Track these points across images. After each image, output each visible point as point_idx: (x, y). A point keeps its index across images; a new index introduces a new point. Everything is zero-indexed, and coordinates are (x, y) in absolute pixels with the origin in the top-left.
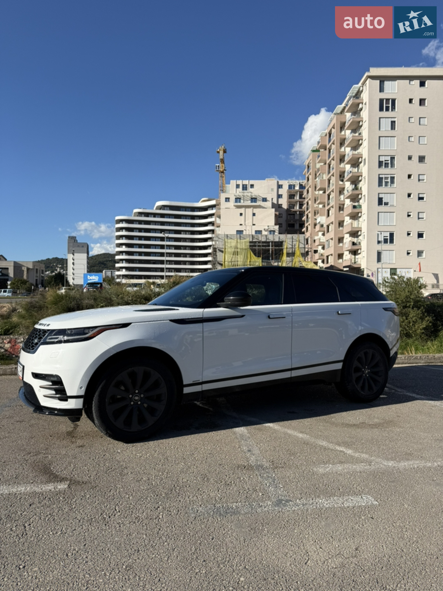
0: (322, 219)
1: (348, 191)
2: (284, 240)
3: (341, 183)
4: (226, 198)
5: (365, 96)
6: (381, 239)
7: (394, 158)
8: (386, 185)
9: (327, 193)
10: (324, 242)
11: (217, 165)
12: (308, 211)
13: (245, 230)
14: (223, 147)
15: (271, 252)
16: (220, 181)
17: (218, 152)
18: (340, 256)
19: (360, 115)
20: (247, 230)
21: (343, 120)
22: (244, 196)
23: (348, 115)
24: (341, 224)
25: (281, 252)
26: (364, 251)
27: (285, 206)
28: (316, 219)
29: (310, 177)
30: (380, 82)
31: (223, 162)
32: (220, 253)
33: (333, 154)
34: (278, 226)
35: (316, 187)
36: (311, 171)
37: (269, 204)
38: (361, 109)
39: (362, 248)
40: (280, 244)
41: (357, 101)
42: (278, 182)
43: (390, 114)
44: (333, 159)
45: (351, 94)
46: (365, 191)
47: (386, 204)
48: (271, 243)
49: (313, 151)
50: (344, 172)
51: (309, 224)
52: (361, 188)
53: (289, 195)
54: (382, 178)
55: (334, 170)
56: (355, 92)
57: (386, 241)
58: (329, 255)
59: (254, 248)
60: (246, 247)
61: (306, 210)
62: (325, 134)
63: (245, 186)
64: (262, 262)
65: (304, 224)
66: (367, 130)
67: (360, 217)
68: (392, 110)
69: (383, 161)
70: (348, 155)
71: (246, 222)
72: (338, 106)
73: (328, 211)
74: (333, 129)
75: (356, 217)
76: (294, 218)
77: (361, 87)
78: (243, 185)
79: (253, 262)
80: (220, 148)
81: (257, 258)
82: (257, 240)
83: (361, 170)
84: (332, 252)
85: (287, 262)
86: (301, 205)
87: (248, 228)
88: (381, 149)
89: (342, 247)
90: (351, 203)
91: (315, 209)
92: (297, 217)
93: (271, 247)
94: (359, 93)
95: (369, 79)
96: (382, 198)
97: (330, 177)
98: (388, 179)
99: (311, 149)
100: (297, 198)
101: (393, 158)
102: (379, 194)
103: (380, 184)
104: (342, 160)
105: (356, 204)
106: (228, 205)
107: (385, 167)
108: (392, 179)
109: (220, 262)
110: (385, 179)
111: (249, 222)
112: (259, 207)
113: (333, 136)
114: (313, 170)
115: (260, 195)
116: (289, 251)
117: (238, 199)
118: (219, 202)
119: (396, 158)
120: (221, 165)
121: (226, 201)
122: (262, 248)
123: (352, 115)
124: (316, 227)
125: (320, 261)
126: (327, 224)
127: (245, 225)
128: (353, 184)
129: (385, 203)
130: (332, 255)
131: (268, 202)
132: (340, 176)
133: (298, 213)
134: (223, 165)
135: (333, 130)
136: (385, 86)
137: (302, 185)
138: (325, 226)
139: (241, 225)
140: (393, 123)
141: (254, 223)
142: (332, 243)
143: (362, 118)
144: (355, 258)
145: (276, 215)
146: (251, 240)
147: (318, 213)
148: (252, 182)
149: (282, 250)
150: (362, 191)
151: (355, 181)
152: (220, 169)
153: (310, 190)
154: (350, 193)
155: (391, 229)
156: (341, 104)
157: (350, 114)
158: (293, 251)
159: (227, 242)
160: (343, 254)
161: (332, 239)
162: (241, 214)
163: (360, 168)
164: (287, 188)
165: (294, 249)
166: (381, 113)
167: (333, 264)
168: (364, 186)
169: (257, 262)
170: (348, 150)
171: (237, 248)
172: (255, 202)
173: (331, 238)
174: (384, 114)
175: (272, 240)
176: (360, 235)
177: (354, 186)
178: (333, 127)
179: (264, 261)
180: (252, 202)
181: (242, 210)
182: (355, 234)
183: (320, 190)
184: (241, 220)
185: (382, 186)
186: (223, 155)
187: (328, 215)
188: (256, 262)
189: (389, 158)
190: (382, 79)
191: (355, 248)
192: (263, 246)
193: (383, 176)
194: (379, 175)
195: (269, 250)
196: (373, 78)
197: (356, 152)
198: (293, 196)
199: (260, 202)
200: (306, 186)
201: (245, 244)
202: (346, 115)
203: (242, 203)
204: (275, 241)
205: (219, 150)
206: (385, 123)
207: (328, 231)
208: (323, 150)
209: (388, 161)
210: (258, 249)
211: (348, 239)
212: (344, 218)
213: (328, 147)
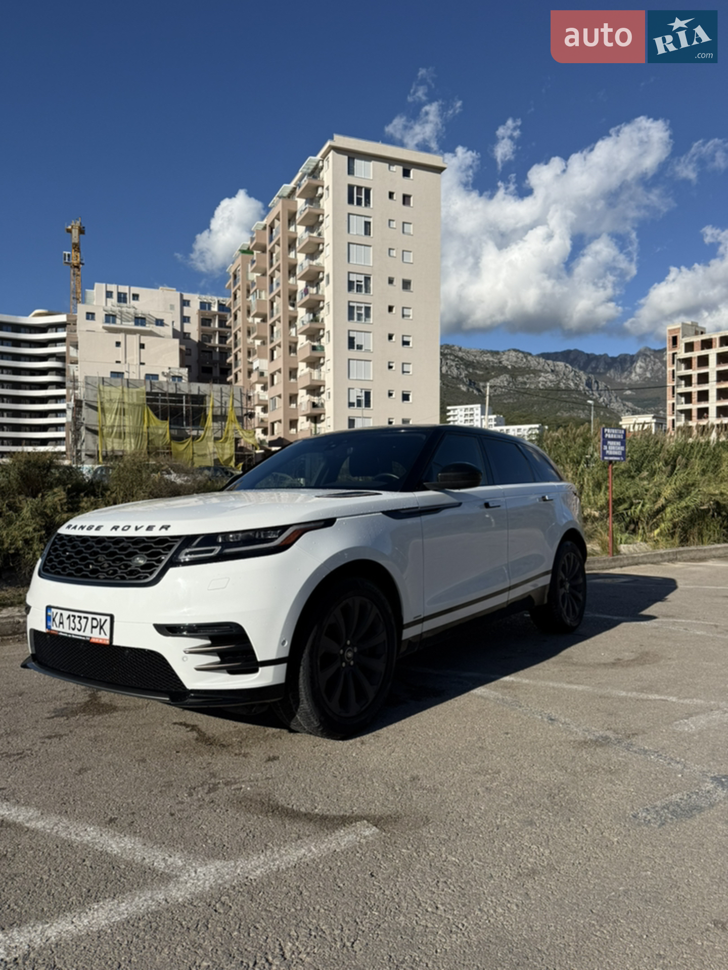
0: (260, 363)
1: (303, 322)
2: (207, 393)
3: (291, 308)
4: (88, 314)
5: (327, 176)
6: (354, 400)
7: (369, 278)
8: (359, 319)
9: (270, 322)
10: (267, 401)
11: (67, 253)
12: (237, 349)
13: (128, 372)
14: (78, 222)
15: (184, 412)
16: (72, 283)
17: (69, 231)
18: (293, 423)
19: (319, 205)
20: (131, 372)
21: (293, 209)
22: (121, 312)
23: (301, 203)
24: (293, 373)
25: (203, 414)
26: (329, 417)
27: (195, 337)
28: (252, 363)
29: (239, 294)
30: (349, 158)
31: (79, 249)
32: (90, 410)
33: (277, 260)
34: (187, 369)
35: (249, 312)
36: (239, 283)
37: (167, 331)
38: (321, 196)
39: (327, 412)
40: (200, 399)
41: (315, 182)
42: (182, 296)
43: (362, 210)
44: (278, 269)
45: (305, 170)
46: (329, 324)
47: (360, 347)
48: (184, 397)
49: (243, 252)
50: (295, 292)
51: (240, 370)
52: (323, 320)
53: (202, 319)
54: (353, 307)
55: (281, 287)
56: (312, 167)
57: (359, 403)
58: (275, 422)
59: (154, 403)
60: (141, 402)
61: (233, 347)
62: (262, 227)
63: (122, 296)
64: (170, 428)
65: (230, 369)
66: (330, 229)
67: (323, 364)
68: (366, 205)
69: (353, 282)
70: (301, 265)
71: (128, 359)
72: (285, 185)
73: (272, 351)
74: (276, 221)
75: (316, 364)
76: (212, 357)
77: (321, 162)
78: (119, 294)
79: (153, 428)
80: (73, 224)
81: (160, 421)
82: (160, 391)
83: (323, 291)
84: (281, 417)
85: (213, 429)
86: (223, 338)
87: (132, 369)
88: (351, 262)
89: (296, 408)
90: (308, 341)
91: (250, 346)
92: (216, 357)
93: (184, 404)
94: (317, 171)
95: (332, 152)
96: (353, 338)
97: (274, 297)
98: (361, 310)
99: (239, 248)
100: (216, 325)
101: (367, 279)
102: (349, 331)
103: (351, 317)
104: (292, 272)
105: (316, 344)
106: (91, 324)
107: (357, 291)
108: (368, 309)
109: (90, 427)
110: (357, 310)
111: (133, 357)
112: (151, 334)
113: (277, 233)
114: (243, 283)
115: (151, 313)
116: (216, 412)
117: (110, 317)
118: (73, 319)
119: (372, 279)
120: (73, 254)
121: (88, 318)
122: (169, 404)
123: (306, 203)
124: (253, 375)
125: (259, 431)
126: (272, 372)
127: (126, 362)
128: (310, 313)
129: (358, 346)
130: (280, 421)
131: (166, 327)
132: (290, 297)
133: (218, 350)
134: (78, 254)
135: (277, 223)
136: (355, 167)
137: (224, 305)
138: (267, 374)
139: (118, 362)
140: (367, 224)
141: (142, 361)
142: (280, 403)
143: (323, 210)
144: (316, 428)
145: (181, 350)
146: (149, 390)
147: (254, 354)
148: (135, 290)
149: (205, 410)
150: (324, 325)
151: (314, 307)
152: (71, 261)
153: (239, 314)
154: (308, 326)
155: (367, 386)
156: (289, 183)
157: (304, 200)
158: (223, 413)
159: (104, 392)
160: (296, 421)
161: (280, 396)
162: (118, 344)
163: (321, 289)
164: (198, 307)
165: (224, 410)
166: (351, 206)
167: (282, 436)
168: (327, 317)
169: (161, 428)
170: (301, 257)
171: (124, 403)
172: (143, 324)
173: (278, 394)
174: (354, 208)
175: (186, 391)
176: (323, 393)
177: (311, 316)
178: (278, 218)
179: (172, 427)
180: (136, 324)
181: (120, 337)
182: (315, 390)
183: (256, 316)
184: (119, 353)
185: (353, 319)
186: (79, 238)
187: (272, 359)
188: (158, 428)
189: (362, 278)
190: (352, 155)
191: (316, 411)
192: (171, 401)
193: (355, 305)
194: (349, 302)
195: (182, 408)
196: (339, 150)
197: (314, 263)
198: (207, 322)
199: (151, 325)
200: (232, 308)
201: (137, 396)
202: (296, 202)
203: (118, 324)
204: (192, 393)
205: (70, 227)
206: (357, 225)
207: (272, 384)
208: (259, 252)
209: (361, 282)
210: (162, 406)
211: (304, 398)
212: (297, 364)
213: (268, 248)
